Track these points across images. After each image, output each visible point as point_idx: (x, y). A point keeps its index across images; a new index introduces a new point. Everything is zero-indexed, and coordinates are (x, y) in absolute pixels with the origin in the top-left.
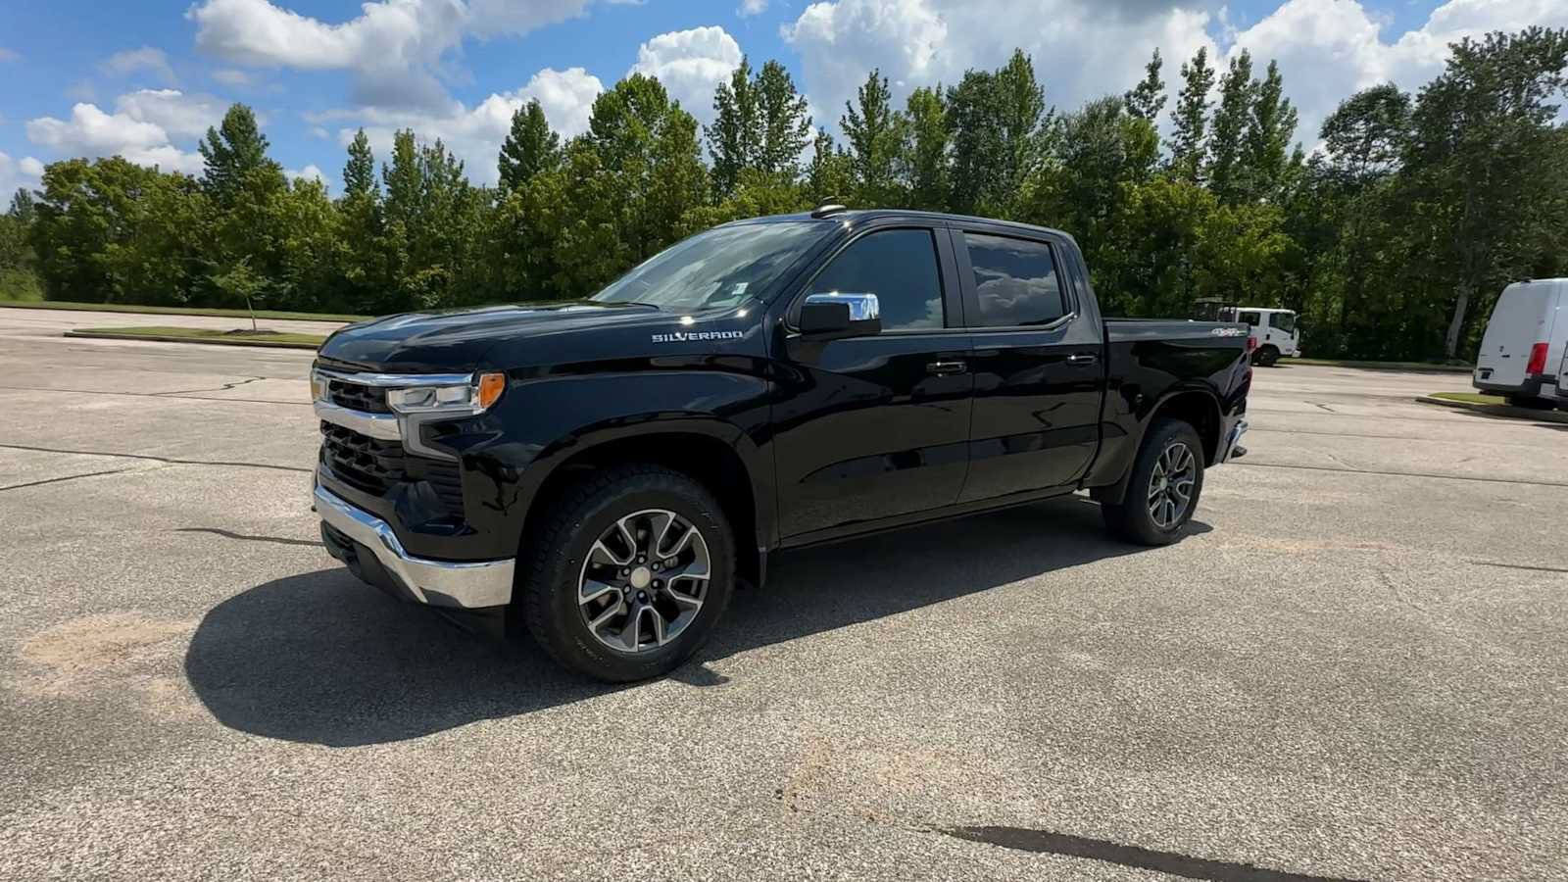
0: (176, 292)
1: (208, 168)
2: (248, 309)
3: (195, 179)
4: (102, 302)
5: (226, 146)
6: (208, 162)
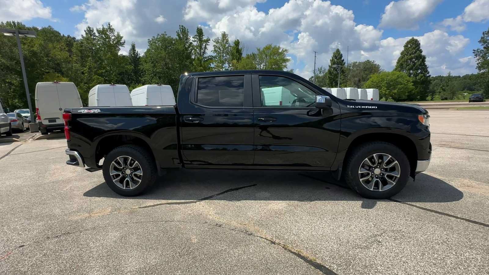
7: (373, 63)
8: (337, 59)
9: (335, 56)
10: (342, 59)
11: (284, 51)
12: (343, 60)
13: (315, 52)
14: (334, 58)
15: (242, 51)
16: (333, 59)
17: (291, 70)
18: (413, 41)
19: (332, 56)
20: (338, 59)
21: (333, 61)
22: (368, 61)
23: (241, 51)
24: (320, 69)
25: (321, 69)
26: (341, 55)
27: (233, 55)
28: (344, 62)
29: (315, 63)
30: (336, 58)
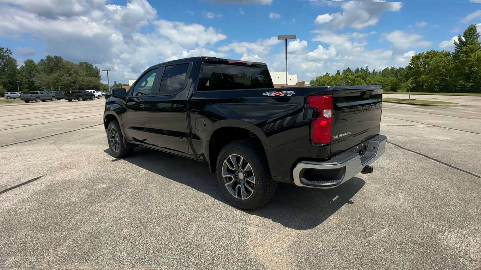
0: (435, 88)
1: (456, 48)
2: (409, 92)
3: (451, 53)
4: (418, 92)
5: (464, 39)
6: (456, 47)
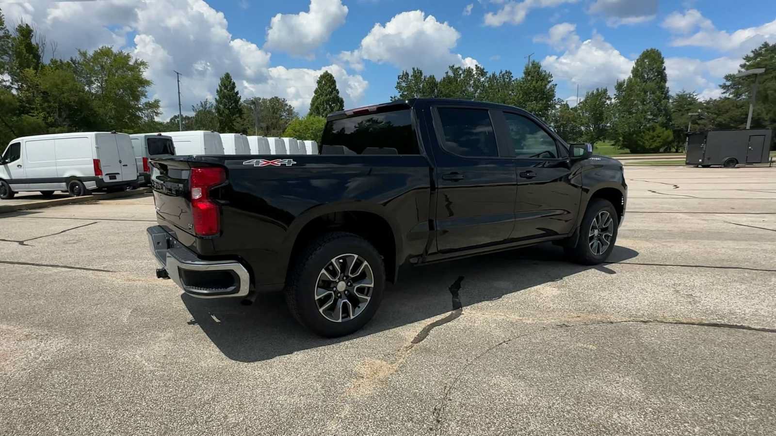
7: (284, 101)
8: (228, 91)
9: (225, 85)
10: (236, 90)
11: (140, 65)
12: (237, 93)
13: (178, 73)
14: (223, 88)
15: (40, 50)
16: (221, 90)
17: (155, 101)
18: (328, 77)
19: (220, 83)
20: (228, 89)
21: (222, 92)
22: (276, 98)
23: (37, 51)
24: (203, 103)
25: (206, 105)
26: (234, 84)
27: (19, 55)
28: (239, 95)
29: (179, 93)
30: (226, 88)
